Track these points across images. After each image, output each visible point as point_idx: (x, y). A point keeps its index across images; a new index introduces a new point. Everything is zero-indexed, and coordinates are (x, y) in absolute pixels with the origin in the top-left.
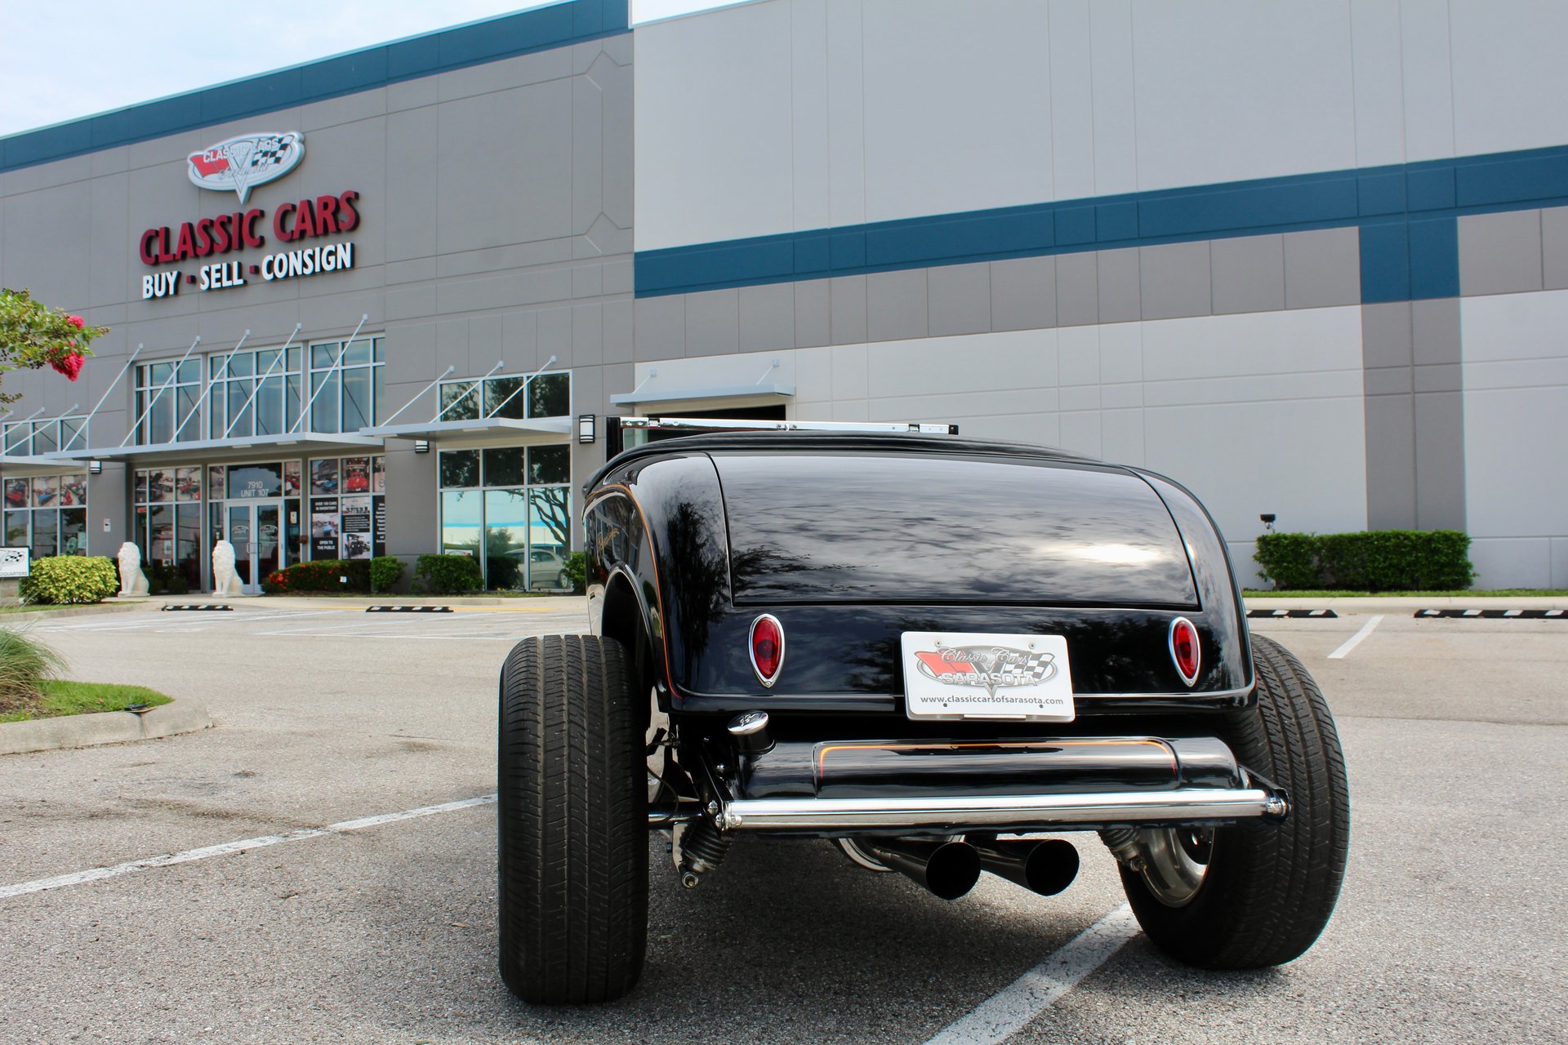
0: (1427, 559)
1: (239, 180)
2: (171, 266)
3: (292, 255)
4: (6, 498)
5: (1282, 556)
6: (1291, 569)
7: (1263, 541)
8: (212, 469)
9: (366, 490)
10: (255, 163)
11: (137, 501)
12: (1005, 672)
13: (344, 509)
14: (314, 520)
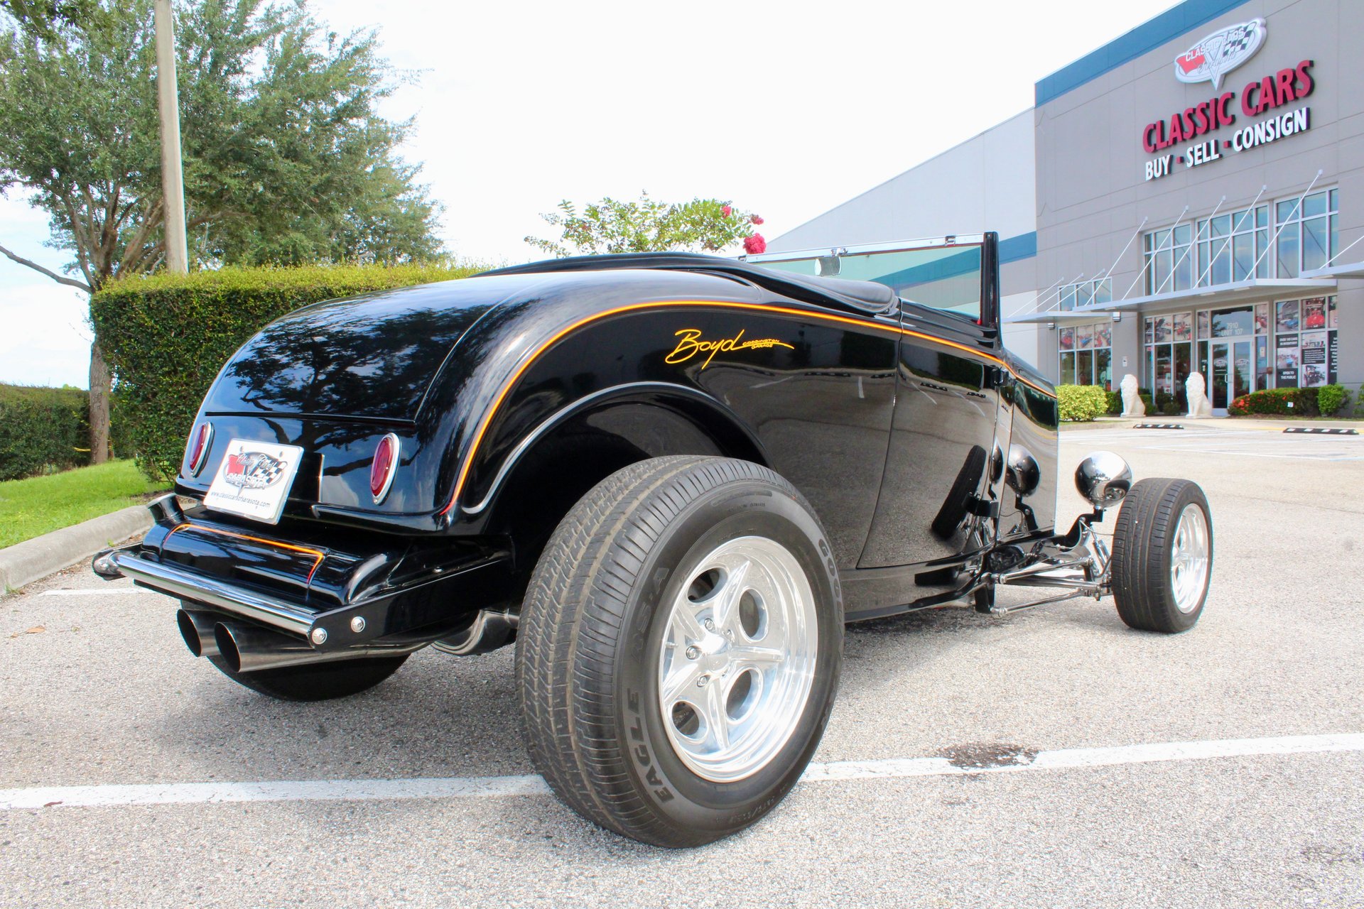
1: (1212, 72)
2: (1166, 151)
3: (1257, 127)
4: (1061, 342)
8: (1200, 314)
9: (1322, 326)
10: (1225, 53)
11: (1146, 342)
13: (1304, 344)
14: (1279, 354)
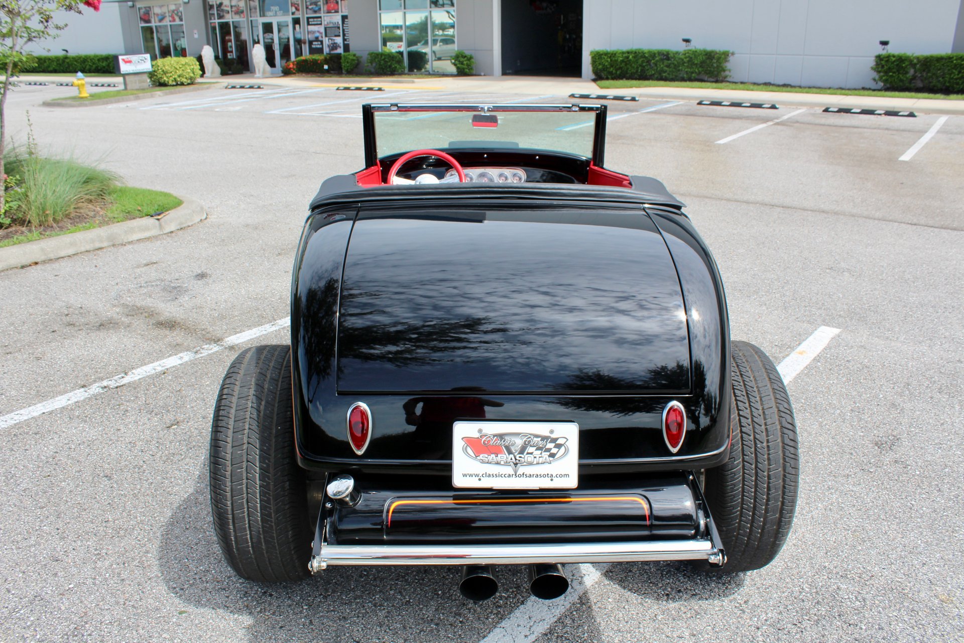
4: (141, 18)
5: (889, 68)
6: (894, 76)
7: (879, 58)
8: (250, 0)
9: (337, 12)
11: (211, 19)
12: (528, 453)
13: (326, 23)
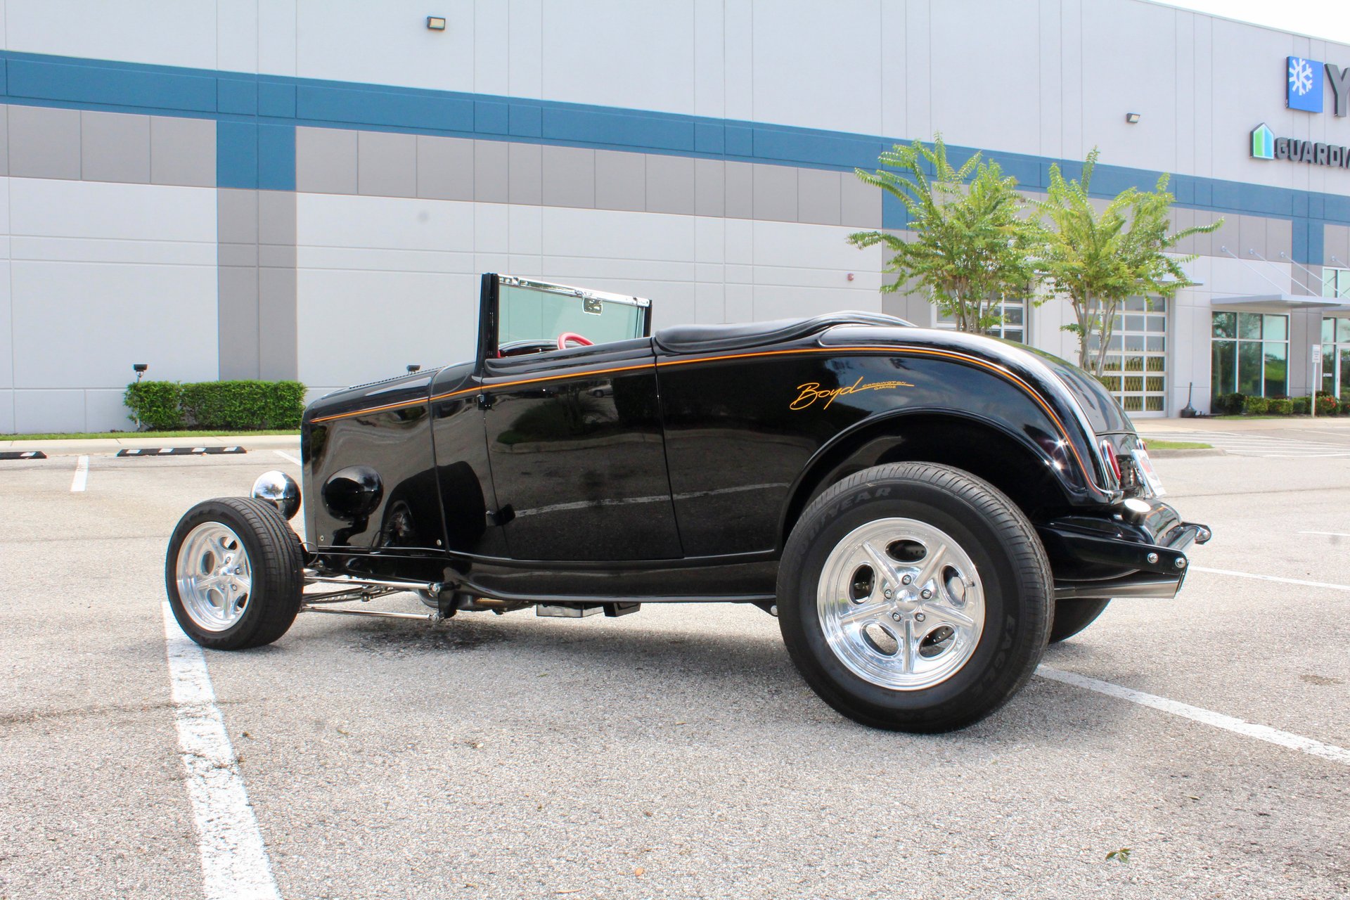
0: (274, 404)
5: (152, 401)
6: (160, 412)
7: (134, 387)
